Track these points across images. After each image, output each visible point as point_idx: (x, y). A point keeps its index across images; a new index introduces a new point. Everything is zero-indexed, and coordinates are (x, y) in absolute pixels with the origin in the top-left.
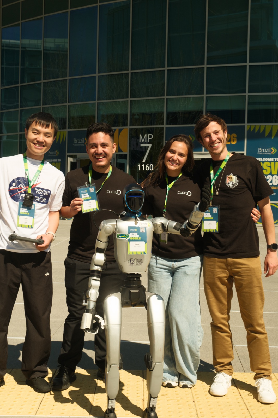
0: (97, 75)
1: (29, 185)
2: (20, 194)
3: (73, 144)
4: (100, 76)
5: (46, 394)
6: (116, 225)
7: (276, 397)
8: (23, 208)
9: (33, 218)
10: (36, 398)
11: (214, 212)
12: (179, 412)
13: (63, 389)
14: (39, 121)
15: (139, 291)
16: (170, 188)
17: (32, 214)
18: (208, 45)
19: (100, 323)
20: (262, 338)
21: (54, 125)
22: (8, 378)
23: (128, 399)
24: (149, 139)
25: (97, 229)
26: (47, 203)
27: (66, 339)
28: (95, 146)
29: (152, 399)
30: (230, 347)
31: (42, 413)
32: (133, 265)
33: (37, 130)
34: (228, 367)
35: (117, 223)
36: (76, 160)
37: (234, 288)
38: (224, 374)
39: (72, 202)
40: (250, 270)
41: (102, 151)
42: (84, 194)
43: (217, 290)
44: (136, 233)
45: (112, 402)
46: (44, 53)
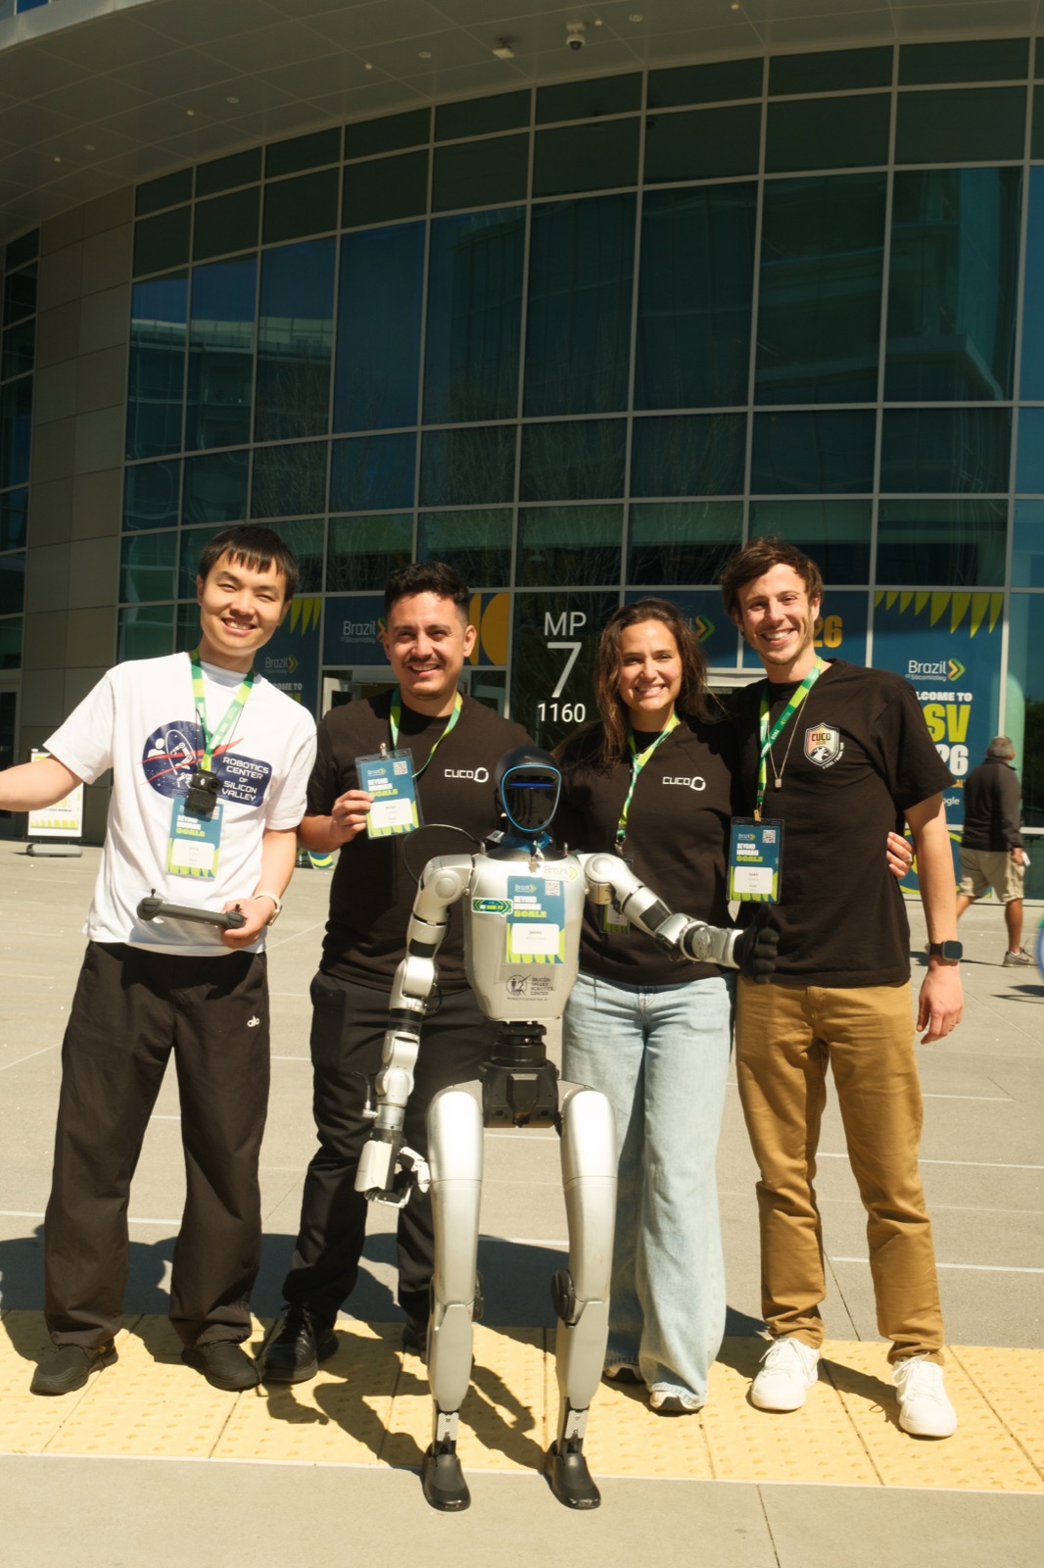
0: (419, 428)
1: (204, 746)
2: (176, 773)
3: (342, 639)
4: (429, 432)
5: (245, 1392)
6: (473, 871)
7: (957, 1417)
8: (187, 814)
9: (217, 847)
10: (214, 1406)
11: (767, 841)
12: (655, 1458)
13: (296, 1379)
14: (239, 551)
15: (538, 1077)
16: (643, 764)
17: (213, 836)
18: (758, 349)
19: (416, 1172)
20: (915, 1235)
21: (284, 564)
22: (127, 1343)
23: (496, 1413)
24: (575, 628)
25: (412, 884)
26: (259, 803)
27: (310, 1222)
28: (411, 633)
29: (572, 1414)
30: (814, 1260)
31: (231, 1451)
32: (522, 996)
33: (233, 578)
34: (807, 1322)
35: (474, 866)
36: (349, 688)
37: (830, 1079)
38: (796, 1342)
39: (338, 804)
40: (877, 1022)
41: (429, 651)
42: (377, 781)
43: (775, 1081)
44: (534, 899)
45: (448, 1420)
46: (258, 361)
